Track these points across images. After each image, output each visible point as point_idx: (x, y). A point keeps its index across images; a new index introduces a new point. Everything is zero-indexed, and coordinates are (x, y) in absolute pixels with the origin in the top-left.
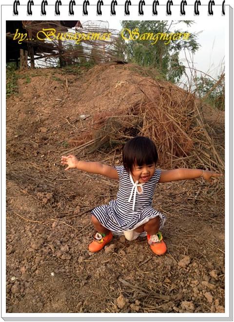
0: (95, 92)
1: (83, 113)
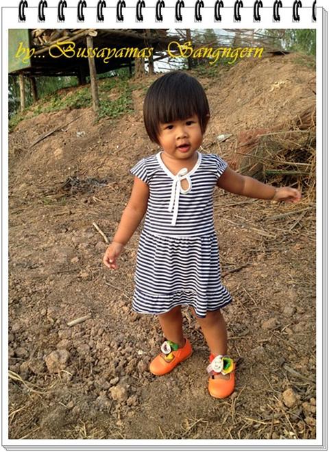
0: (239, 100)
1: (222, 132)
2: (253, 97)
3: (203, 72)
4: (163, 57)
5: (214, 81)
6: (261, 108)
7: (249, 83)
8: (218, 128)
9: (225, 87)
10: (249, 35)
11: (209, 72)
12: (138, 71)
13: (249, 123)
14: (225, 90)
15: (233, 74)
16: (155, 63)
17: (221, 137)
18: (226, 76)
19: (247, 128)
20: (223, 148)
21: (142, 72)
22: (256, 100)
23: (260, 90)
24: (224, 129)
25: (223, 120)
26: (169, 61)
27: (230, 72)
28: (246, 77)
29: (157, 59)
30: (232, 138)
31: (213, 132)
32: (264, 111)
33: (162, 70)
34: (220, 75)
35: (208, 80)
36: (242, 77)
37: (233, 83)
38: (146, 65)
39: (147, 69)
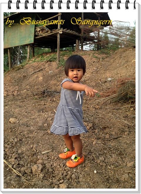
0: (118, 65)
1: (110, 77)
2: (124, 64)
3: (104, 52)
4: (87, 44)
5: (108, 56)
6: (127, 69)
7: (123, 58)
8: (108, 75)
9: (112, 59)
10: (124, 39)
11: (106, 52)
12: (77, 49)
13: (122, 75)
14: (112, 60)
15: (116, 54)
16: (84, 46)
17: (109, 79)
18: (113, 54)
19: (121, 77)
20: (110, 84)
21: (78, 50)
22: (125, 65)
23: (127, 61)
24: (111, 76)
25: (111, 72)
26: (90, 46)
27: (115, 53)
28: (122, 56)
29: (84, 45)
30: (114, 80)
31: (106, 77)
32: (128, 70)
33: (86, 50)
34: (111, 54)
35: (105, 55)
36: (120, 55)
37: (116, 57)
38: (80, 47)
39: (80, 49)
